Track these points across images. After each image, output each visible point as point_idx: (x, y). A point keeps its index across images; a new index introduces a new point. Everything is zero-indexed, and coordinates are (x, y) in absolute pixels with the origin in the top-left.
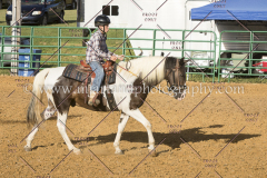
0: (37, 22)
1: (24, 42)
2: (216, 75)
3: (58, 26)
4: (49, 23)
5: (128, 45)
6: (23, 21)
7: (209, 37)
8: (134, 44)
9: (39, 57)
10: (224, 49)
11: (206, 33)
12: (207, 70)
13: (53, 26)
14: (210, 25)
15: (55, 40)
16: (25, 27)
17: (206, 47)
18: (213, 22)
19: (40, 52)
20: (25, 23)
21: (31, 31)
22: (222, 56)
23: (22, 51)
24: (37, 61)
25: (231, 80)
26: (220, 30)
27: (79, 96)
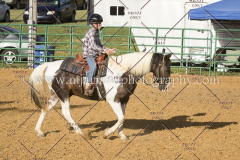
0: (51, 21)
1: (39, 39)
2: (212, 69)
3: (70, 24)
4: (63, 22)
5: (133, 41)
6: (39, 20)
7: (206, 35)
8: (138, 41)
9: (53, 52)
10: (219, 45)
11: (203, 31)
12: (204, 65)
13: (66, 25)
14: (207, 25)
15: (68, 37)
16: (40, 26)
17: (203, 44)
18: (210, 21)
19: (54, 48)
20: (40, 22)
21: (46, 29)
22: (217, 52)
23: (38, 47)
24: (51, 56)
25: (226, 74)
26: (216, 29)
27: (75, 86)
